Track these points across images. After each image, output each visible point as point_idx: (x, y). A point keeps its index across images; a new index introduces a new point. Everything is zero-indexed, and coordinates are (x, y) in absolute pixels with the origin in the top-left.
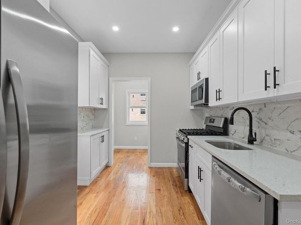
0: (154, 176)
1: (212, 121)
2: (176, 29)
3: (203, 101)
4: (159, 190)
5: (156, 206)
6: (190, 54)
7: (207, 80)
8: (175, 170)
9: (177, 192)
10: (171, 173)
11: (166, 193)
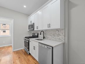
0: (16, 54)
1: (34, 34)
2: (25, 6)
3: (33, 29)
4: (20, 58)
5: (20, 63)
6: (28, 15)
7: (34, 23)
8: (23, 50)
9: (26, 56)
10: (22, 51)
11: (22, 58)
